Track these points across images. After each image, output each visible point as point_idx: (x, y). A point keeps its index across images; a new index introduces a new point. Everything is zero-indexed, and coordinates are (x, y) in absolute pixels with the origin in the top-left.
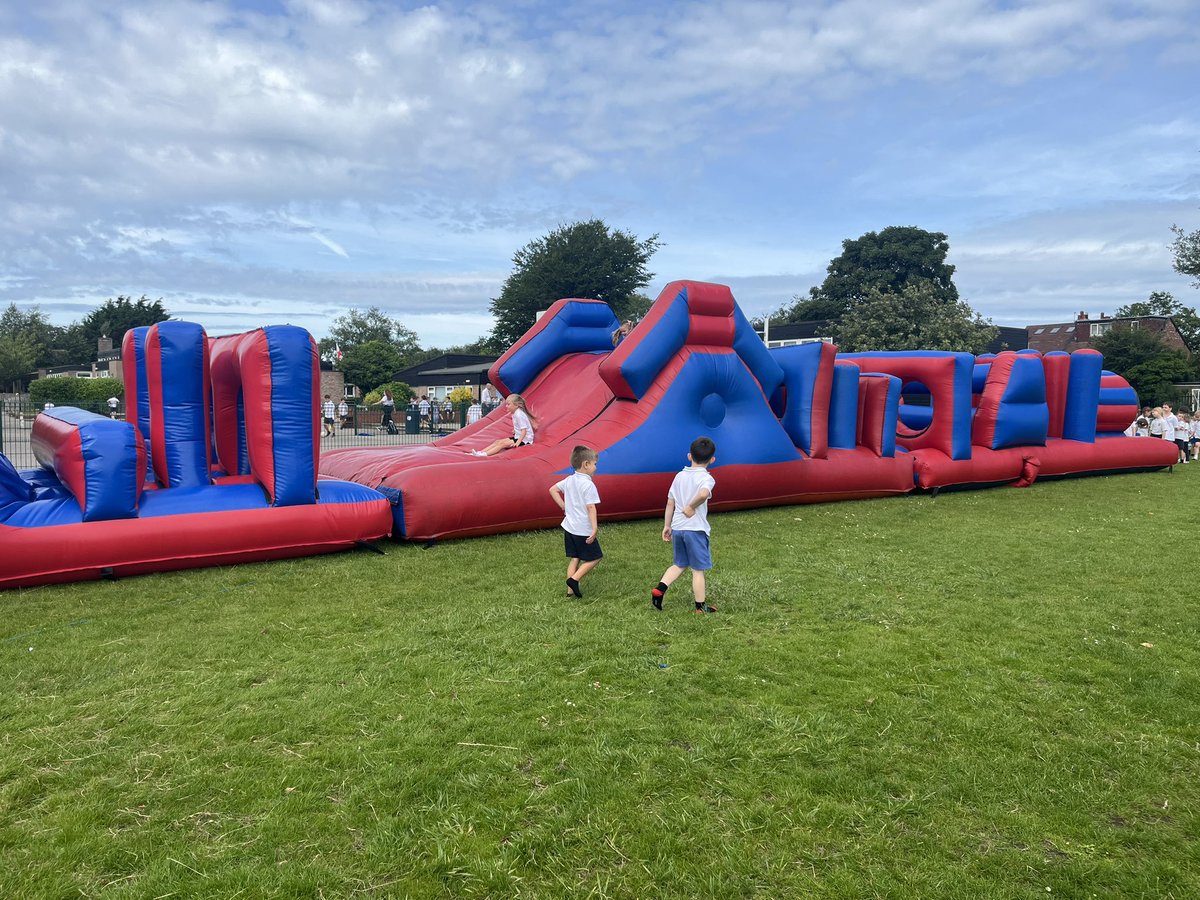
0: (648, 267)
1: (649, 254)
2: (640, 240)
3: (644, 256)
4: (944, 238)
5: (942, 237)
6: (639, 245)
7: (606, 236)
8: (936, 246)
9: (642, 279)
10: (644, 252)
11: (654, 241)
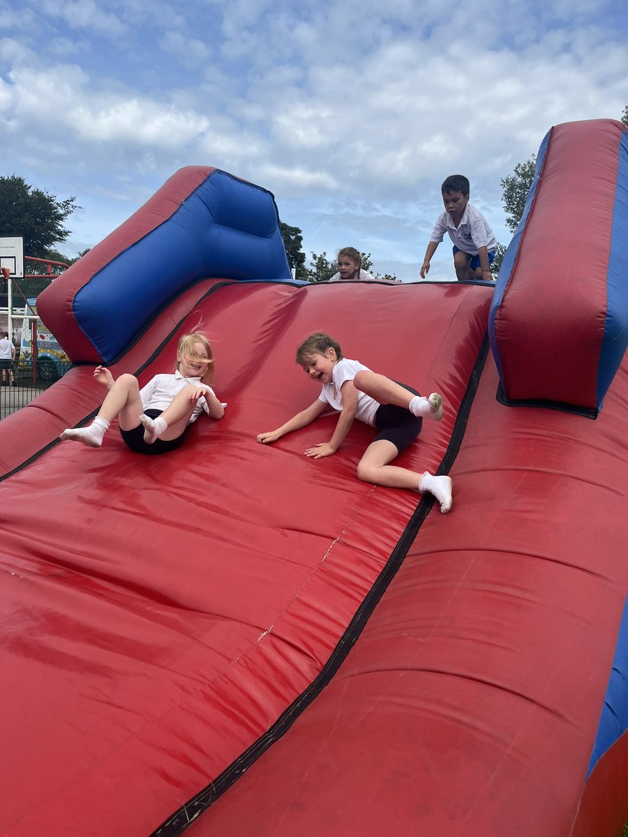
0: (64, 225)
1: (65, 214)
2: (59, 199)
3: (62, 215)
4: (300, 232)
5: (297, 231)
6: (57, 204)
7: (26, 193)
8: (293, 238)
9: (60, 233)
10: (61, 211)
11: (71, 203)
